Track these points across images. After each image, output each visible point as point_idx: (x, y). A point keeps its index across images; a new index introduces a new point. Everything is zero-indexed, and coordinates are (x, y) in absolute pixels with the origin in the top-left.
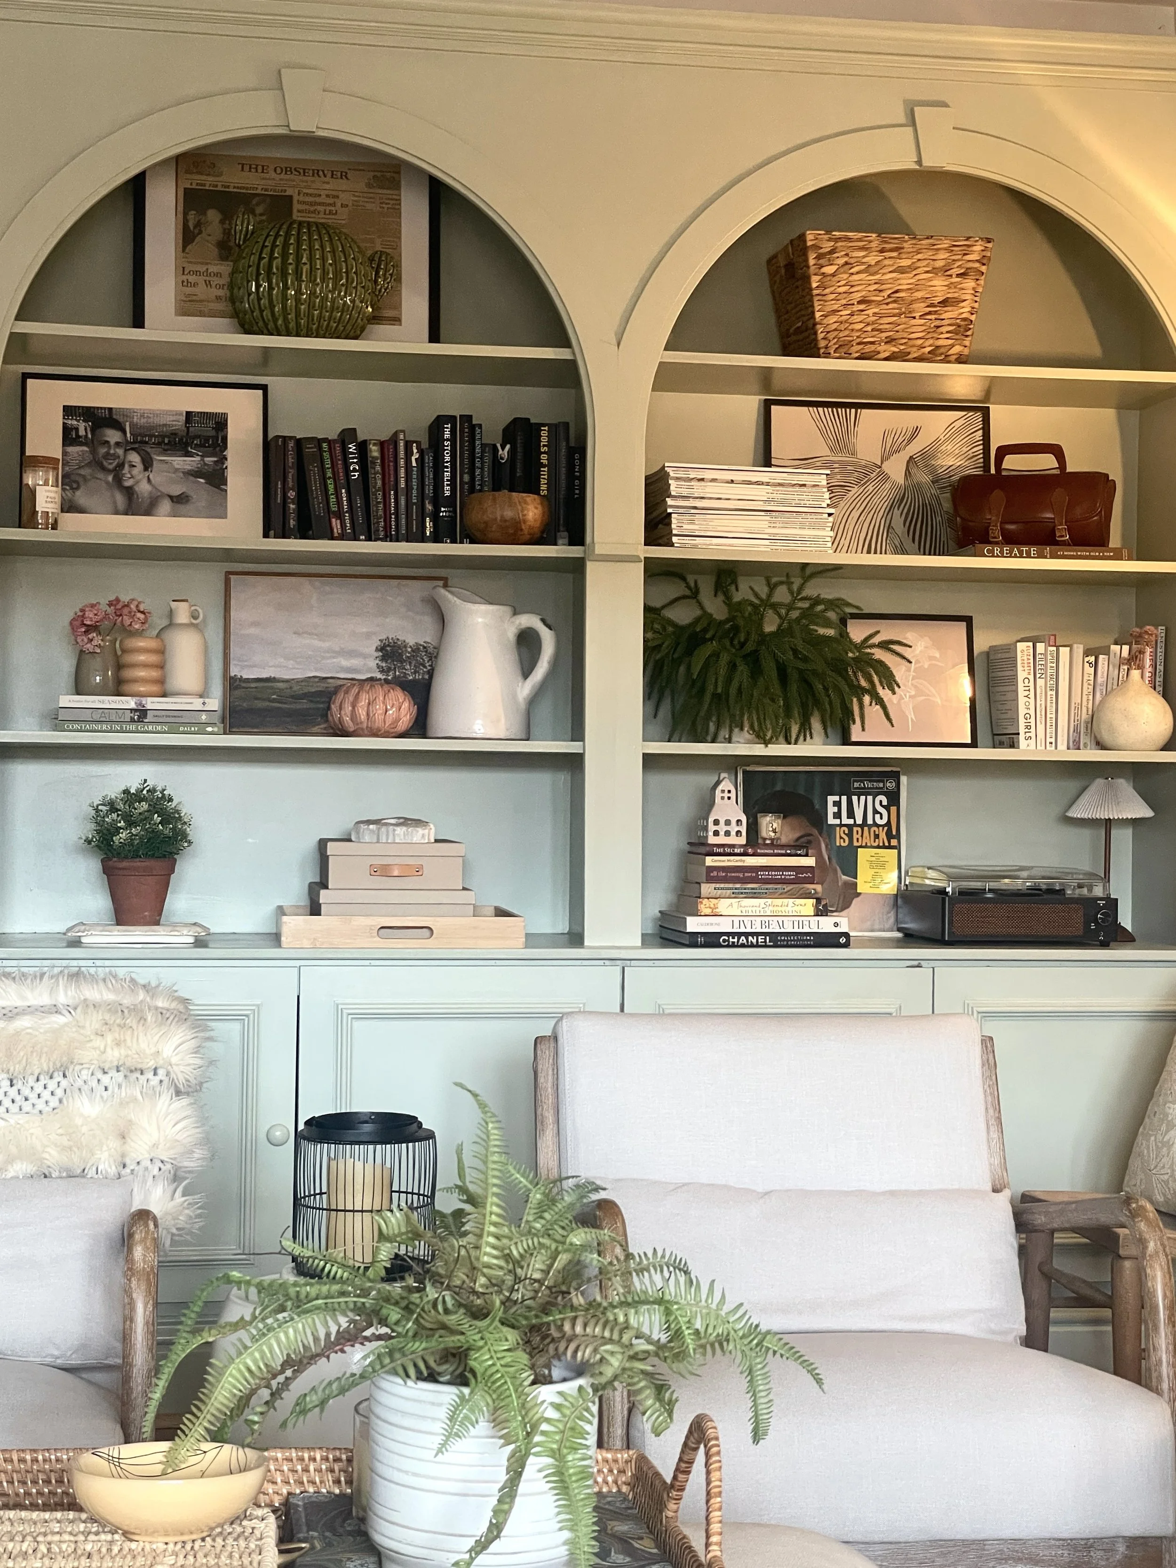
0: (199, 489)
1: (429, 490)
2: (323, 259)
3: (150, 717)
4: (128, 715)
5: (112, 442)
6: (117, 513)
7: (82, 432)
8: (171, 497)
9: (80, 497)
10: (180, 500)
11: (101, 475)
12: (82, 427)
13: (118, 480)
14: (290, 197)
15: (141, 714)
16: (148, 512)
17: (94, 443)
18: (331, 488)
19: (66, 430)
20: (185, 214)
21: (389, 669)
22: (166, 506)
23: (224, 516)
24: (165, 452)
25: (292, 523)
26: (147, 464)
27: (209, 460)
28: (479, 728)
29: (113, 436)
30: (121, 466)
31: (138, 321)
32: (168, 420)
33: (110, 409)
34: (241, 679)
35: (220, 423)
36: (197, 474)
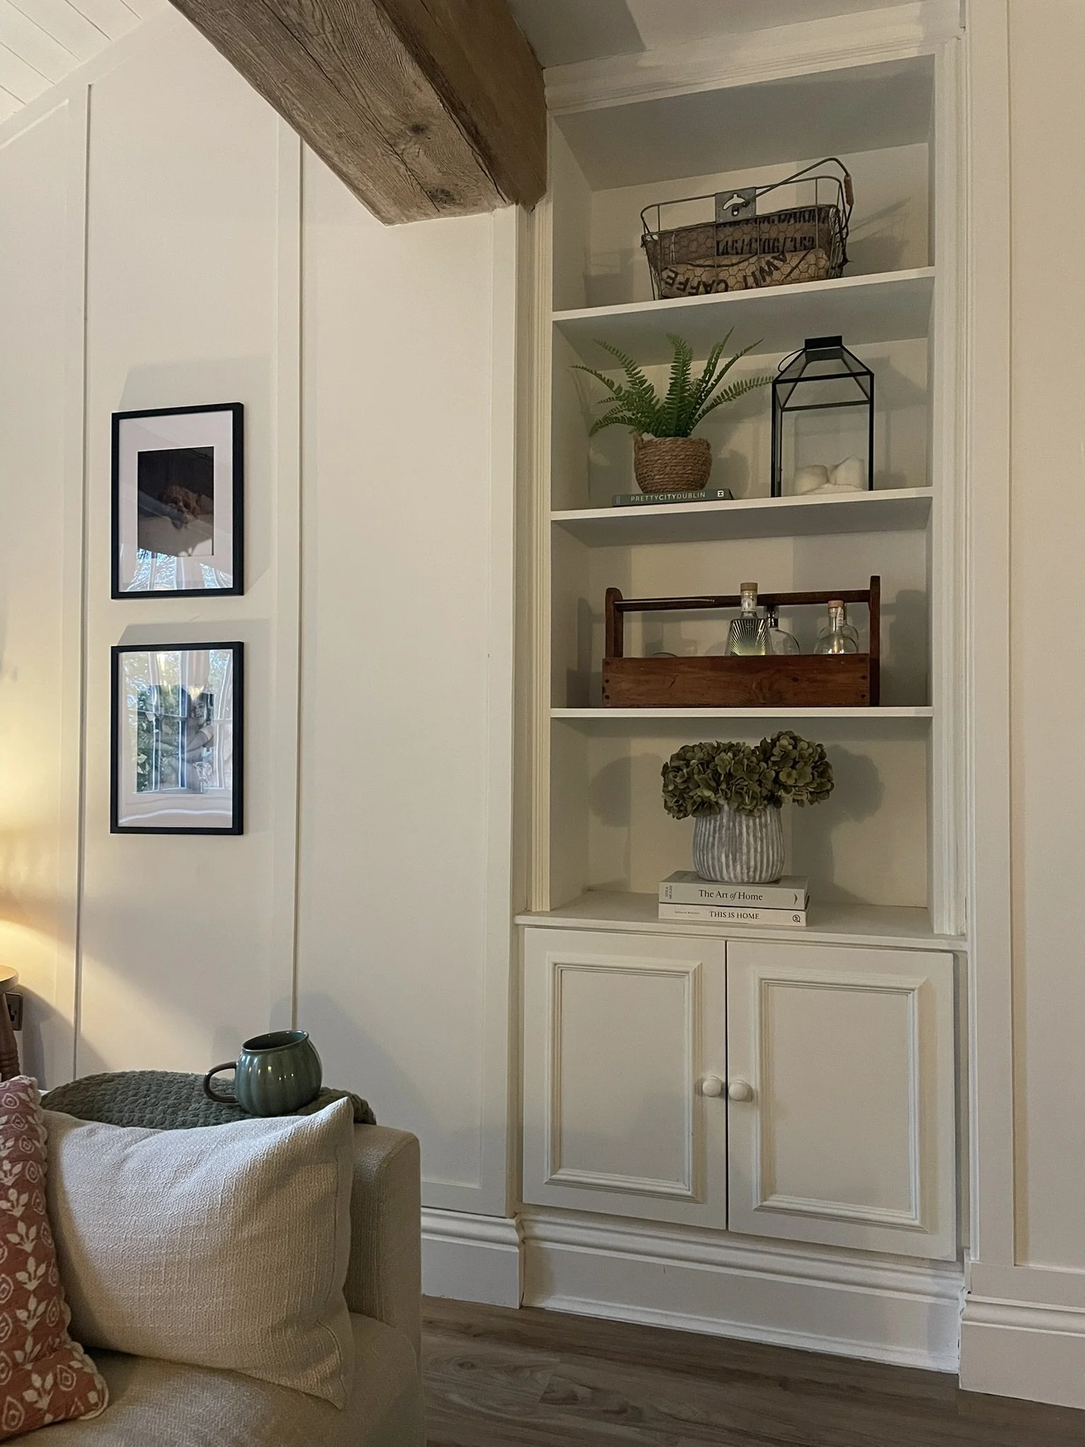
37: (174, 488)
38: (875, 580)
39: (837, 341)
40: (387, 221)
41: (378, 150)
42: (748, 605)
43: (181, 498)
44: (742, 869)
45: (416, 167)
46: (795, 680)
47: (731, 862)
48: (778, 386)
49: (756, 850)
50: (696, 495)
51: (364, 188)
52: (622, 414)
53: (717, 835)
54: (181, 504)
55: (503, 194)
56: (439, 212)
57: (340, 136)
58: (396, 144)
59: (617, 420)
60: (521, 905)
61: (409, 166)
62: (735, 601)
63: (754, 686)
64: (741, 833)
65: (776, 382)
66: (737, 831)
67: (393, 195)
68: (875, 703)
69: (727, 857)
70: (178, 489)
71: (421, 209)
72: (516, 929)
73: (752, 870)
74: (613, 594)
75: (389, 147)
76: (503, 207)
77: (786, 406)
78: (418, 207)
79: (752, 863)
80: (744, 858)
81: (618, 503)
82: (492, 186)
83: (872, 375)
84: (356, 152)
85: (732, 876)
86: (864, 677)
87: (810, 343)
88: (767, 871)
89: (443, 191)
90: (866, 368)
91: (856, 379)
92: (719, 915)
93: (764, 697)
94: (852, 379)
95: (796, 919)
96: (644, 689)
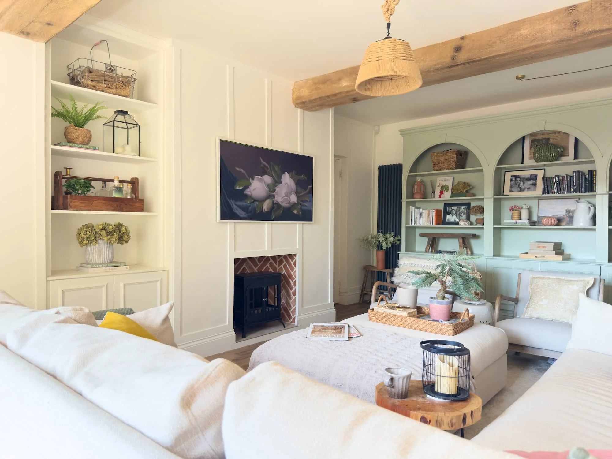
0: (532, 187)
1: (572, 184)
2: (546, 149)
3: (517, 223)
4: (514, 223)
5: (518, 180)
6: (518, 191)
7: (514, 179)
8: (527, 188)
9: (513, 189)
10: (529, 188)
11: (516, 186)
12: (514, 178)
13: (519, 186)
14: (549, 138)
15: (516, 223)
16: (523, 191)
17: (515, 181)
18: (552, 185)
19: (511, 179)
20: (531, 143)
21: (567, 214)
22: (526, 190)
23: (536, 191)
24: (527, 181)
25: (546, 191)
26: (524, 183)
27: (534, 182)
28: (581, 224)
29: (518, 179)
30: (519, 184)
31: (522, 163)
32: (527, 176)
33: (518, 175)
34: (540, 216)
35: (536, 176)
36: (532, 184)
38: (137, 179)
39: (127, 112)
42: (116, 182)
45: (30, 27)
46: (126, 205)
47: (99, 258)
50: (89, 147)
53: (94, 250)
58: (34, 22)
60: (48, 274)
61: (28, 26)
62: (112, 181)
63: (116, 205)
64: (102, 249)
67: (9, 26)
68: (143, 211)
69: (98, 256)
72: (47, 282)
73: (105, 259)
74: (60, 173)
75: (31, 22)
80: (103, 256)
81: (64, 144)
83: (139, 126)
86: (143, 205)
92: (106, 270)
93: (118, 209)
94: (125, 124)
95: (127, 268)
96: (83, 205)
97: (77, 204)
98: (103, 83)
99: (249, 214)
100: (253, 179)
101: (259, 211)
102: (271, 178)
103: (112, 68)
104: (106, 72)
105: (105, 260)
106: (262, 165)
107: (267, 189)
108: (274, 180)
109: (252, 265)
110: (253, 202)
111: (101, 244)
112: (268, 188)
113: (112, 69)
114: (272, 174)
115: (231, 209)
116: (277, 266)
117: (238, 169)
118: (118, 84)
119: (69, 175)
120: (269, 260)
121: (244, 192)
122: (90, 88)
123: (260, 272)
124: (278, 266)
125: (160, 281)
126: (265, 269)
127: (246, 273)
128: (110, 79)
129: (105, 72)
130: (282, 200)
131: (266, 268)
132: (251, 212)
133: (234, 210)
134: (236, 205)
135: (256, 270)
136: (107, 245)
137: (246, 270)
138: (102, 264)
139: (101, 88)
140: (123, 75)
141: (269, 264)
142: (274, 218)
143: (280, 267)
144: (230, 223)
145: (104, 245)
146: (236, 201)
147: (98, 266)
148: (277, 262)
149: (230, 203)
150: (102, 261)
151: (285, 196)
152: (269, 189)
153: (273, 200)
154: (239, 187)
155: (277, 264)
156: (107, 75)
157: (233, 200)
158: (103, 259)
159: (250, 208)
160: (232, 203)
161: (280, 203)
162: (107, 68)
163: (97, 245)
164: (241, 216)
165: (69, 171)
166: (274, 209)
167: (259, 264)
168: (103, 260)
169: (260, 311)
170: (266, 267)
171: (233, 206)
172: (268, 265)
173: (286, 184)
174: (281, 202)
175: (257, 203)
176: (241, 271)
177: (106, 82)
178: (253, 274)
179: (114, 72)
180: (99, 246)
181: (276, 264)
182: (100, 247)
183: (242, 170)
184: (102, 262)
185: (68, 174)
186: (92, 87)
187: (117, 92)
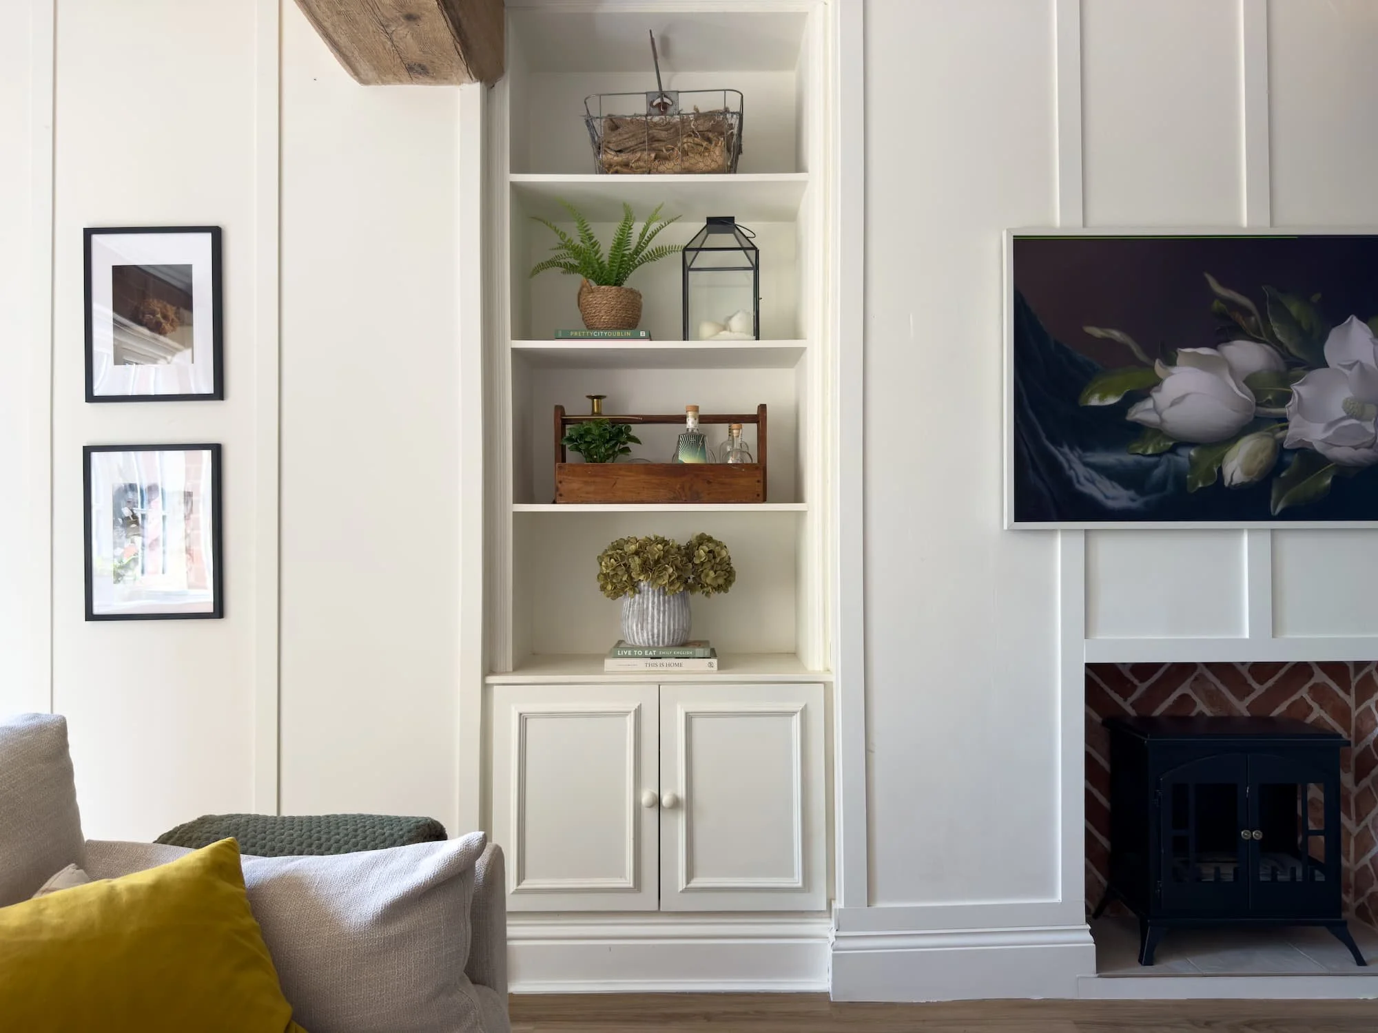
37: (151, 300)
38: (763, 408)
39: (732, 219)
40: (363, 81)
41: (371, 28)
42: (691, 423)
43: (159, 310)
44: (648, 636)
45: (402, 46)
46: (709, 482)
47: (640, 630)
48: (687, 253)
49: (659, 620)
50: (623, 334)
51: (350, 55)
52: (566, 260)
53: (631, 609)
54: (159, 316)
55: (471, 73)
56: (412, 80)
57: (339, 13)
58: (387, 26)
59: (560, 265)
60: (489, 668)
61: (395, 43)
63: (678, 486)
64: (648, 608)
65: (686, 249)
66: (645, 606)
67: (375, 63)
68: (764, 500)
69: (637, 626)
70: (155, 301)
71: (397, 75)
72: (486, 688)
73: (656, 636)
74: (560, 410)
75: (382, 27)
76: (469, 83)
77: (692, 267)
78: (395, 74)
79: (656, 631)
80: (650, 626)
81: (560, 335)
82: (464, 67)
83: (757, 252)
84: (350, 26)
85: (641, 641)
86: (758, 481)
87: (711, 221)
88: (669, 638)
89: (420, 65)
90: (752, 244)
91: (746, 254)
92: (652, 665)
93: (686, 496)
94: (742, 252)
95: (711, 665)
96: (591, 488)
97: (575, 486)
98: (645, 150)
99: (1153, 497)
100: (1170, 362)
101: (1200, 485)
102: (1268, 347)
103: (666, 100)
104: (651, 115)
105: (656, 639)
106: (1216, 304)
107: (1246, 396)
108: (1283, 357)
109: (1224, 689)
110: (1173, 450)
111: (646, 593)
112: (1248, 391)
113: (666, 103)
114: (1273, 334)
115: (1064, 483)
116: (1351, 700)
117: (1097, 332)
118: (686, 142)
119: (599, 414)
120: (1311, 675)
121: (1125, 413)
122: (617, 172)
123: (1260, 721)
124: (1358, 705)
125: (799, 714)
126: (1289, 707)
127: (1193, 714)
128: (663, 134)
129: (649, 118)
130: (1330, 433)
131: (1294, 703)
132: (1162, 485)
133: (1078, 486)
134: (1086, 465)
135: (1241, 707)
136: (661, 597)
137: (1194, 704)
138: (649, 648)
139: (641, 164)
140: (701, 111)
141: (1311, 688)
142: (1283, 511)
143: (1363, 707)
144: (1063, 531)
145: (654, 596)
146: (1086, 447)
147: (632, 653)
148: (1353, 685)
149: (1061, 458)
150: (648, 639)
151: (1350, 416)
152: (1257, 393)
153: (1280, 435)
154: (1101, 399)
155: (1353, 690)
156: (656, 124)
157: (1071, 449)
158: (650, 634)
159: (1158, 473)
160: (1068, 461)
161: (1318, 447)
162: (651, 104)
163: (637, 596)
164: (1110, 504)
165: (598, 402)
166: (1283, 474)
167: (1255, 685)
168: (650, 637)
169: (1228, 872)
170: (1293, 698)
171: (1071, 468)
172: (1304, 693)
173: (1350, 367)
174: (1324, 441)
175: (1192, 453)
176: (1171, 707)
177: (656, 145)
178: (1226, 722)
179: (671, 110)
180: (641, 600)
181: (1347, 692)
182: (643, 603)
183: (1116, 334)
184: (649, 644)
185: (596, 410)
186: (619, 168)
187: (687, 164)
